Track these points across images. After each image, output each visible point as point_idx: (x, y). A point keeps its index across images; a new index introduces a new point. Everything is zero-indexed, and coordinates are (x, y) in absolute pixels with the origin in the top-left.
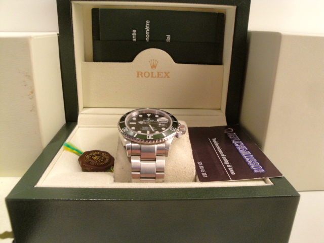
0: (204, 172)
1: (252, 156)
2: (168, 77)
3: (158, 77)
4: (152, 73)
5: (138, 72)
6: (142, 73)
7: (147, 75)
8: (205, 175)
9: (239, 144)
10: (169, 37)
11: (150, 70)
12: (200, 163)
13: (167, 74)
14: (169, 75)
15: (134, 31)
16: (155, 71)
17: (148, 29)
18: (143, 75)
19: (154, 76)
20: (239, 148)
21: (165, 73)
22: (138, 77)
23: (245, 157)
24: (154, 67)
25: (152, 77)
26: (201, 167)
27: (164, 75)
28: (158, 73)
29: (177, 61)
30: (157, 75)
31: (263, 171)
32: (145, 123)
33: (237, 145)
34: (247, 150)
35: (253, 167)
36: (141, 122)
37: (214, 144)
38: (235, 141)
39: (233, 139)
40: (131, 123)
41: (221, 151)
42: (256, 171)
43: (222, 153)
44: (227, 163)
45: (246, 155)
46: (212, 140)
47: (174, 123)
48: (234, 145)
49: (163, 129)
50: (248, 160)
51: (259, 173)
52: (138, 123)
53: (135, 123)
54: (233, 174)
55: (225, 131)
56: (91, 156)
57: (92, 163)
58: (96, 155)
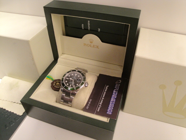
0: (88, 106)
1: (114, 103)
2: (98, 48)
3: (93, 47)
4: (91, 45)
5: (84, 44)
6: (86, 44)
7: (88, 45)
9: (115, 93)
10: (99, 30)
11: (90, 44)
12: (91, 100)
13: (97, 47)
15: (83, 25)
16: (92, 45)
17: (89, 24)
19: (92, 46)
20: (113, 96)
21: (97, 46)
24: (91, 42)
26: (90, 103)
27: (96, 47)
28: (93, 45)
29: (102, 41)
31: (111, 113)
32: (72, 80)
33: (114, 94)
34: (115, 99)
35: (109, 110)
36: (71, 79)
37: (105, 90)
38: (115, 90)
39: (115, 89)
40: (67, 78)
41: (104, 95)
42: (108, 113)
43: (104, 97)
44: (101, 104)
45: (112, 102)
46: (106, 87)
47: (82, 82)
48: (113, 93)
49: (77, 85)
50: (110, 105)
51: (108, 114)
52: (69, 79)
53: (68, 79)
54: (98, 111)
55: (117, 82)
56: (56, 83)
57: (55, 87)
58: (58, 82)
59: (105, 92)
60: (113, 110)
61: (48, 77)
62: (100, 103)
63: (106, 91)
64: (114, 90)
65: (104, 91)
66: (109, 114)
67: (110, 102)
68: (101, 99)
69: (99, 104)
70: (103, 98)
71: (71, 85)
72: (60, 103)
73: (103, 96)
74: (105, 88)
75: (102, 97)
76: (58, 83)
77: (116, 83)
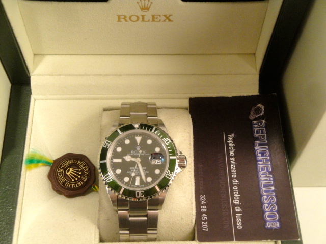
0: (205, 221)
1: (273, 188)
2: (170, 20)
3: (153, 20)
4: (143, 17)
5: (119, 16)
6: (125, 17)
7: (134, 18)
8: (205, 225)
9: (263, 154)
11: (140, 13)
12: (203, 198)
13: (168, 18)
14: (170, 18)
18: (128, 19)
19: (146, 19)
20: (260, 165)
21: (165, 16)
22: (119, 20)
23: (264, 189)
24: (145, 8)
25: (143, 20)
26: (204, 209)
30: (151, 19)
31: (278, 225)
32: (133, 159)
33: (260, 157)
34: (270, 173)
35: (267, 214)
36: (128, 158)
37: (228, 152)
38: (260, 145)
39: (257, 139)
40: (115, 160)
41: (234, 171)
42: (269, 225)
43: (234, 176)
44: (236, 201)
45: (265, 186)
46: (227, 139)
47: (171, 160)
48: (255, 156)
49: (157, 172)
50: (265, 197)
51: (271, 229)
52: (123, 160)
53: (120, 160)
54: (240, 227)
55: (252, 113)
56: (65, 169)
57: (68, 185)
58: (71, 166)
59: (232, 159)
60: (278, 212)
61: (31, 161)
62: (233, 199)
63: (232, 154)
64: (254, 146)
65: (229, 157)
66: (274, 227)
67: (259, 189)
68: (232, 185)
69: (234, 206)
70: (235, 182)
71: (138, 179)
72: (119, 241)
73: (231, 174)
74: (227, 144)
75: (231, 179)
76: (71, 169)
77: (251, 118)
